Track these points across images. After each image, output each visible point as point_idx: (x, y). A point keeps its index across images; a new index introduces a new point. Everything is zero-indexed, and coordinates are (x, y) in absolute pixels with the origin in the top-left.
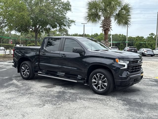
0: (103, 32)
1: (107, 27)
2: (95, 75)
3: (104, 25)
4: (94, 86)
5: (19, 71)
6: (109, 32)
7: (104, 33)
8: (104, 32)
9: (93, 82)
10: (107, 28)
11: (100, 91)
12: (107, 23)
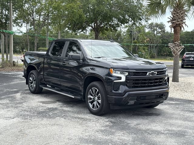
0: (171, 30)
1: (178, 21)
2: (90, 90)
3: (173, 19)
4: (89, 103)
5: (27, 83)
6: (182, 29)
7: (173, 32)
8: (173, 30)
9: (89, 98)
10: (178, 23)
11: (94, 110)
12: (178, 16)
